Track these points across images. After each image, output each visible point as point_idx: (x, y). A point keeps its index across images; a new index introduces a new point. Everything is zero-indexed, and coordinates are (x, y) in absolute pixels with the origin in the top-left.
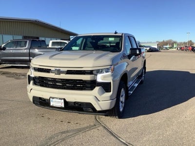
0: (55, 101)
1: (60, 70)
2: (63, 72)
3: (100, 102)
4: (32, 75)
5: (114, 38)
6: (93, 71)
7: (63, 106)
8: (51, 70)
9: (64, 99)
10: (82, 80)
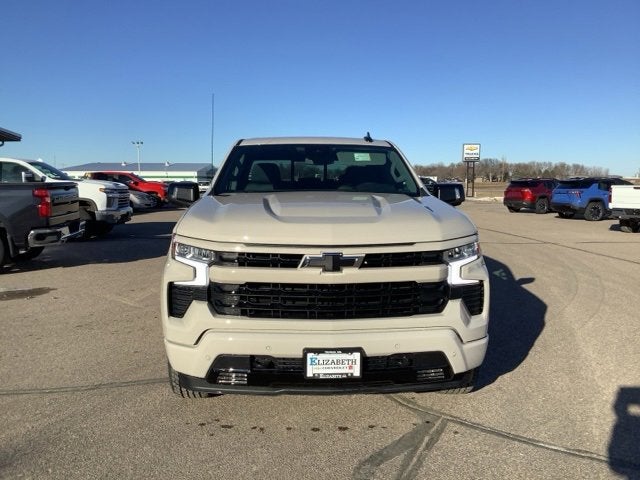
0: (326, 362)
1: (340, 255)
3: (466, 347)
4: (201, 281)
5: (368, 154)
6: (442, 252)
7: (356, 372)
8: (301, 256)
9: (359, 350)
10: (414, 282)
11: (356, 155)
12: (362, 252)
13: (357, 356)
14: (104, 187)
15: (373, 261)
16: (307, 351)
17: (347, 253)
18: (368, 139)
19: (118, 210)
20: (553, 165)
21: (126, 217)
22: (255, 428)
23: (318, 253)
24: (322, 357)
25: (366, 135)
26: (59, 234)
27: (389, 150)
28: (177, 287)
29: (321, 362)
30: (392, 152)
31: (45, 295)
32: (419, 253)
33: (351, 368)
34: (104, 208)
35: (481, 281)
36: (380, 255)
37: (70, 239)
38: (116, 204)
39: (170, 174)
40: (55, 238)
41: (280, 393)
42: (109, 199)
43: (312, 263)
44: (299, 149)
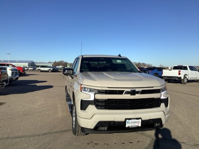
0: (132, 122)
1: (135, 90)
2: (138, 93)
3: (166, 116)
4: (92, 99)
5: (120, 61)
6: (160, 89)
7: (140, 125)
8: (124, 91)
9: (140, 118)
10: (154, 98)
11: (117, 61)
12: (141, 90)
13: (140, 120)
14: (11, 69)
15: (143, 92)
16: (126, 119)
17: (137, 90)
18: (120, 56)
19: (15, 76)
20: (137, 63)
21: (17, 78)
22: (105, 144)
23: (129, 90)
24: (130, 121)
25: (119, 55)
26: (3, 84)
27: (126, 59)
28: (83, 101)
29: (130, 122)
30: (127, 60)
31: (4, 105)
32: (155, 90)
33: (138, 124)
34: (11, 76)
35: (168, 98)
36: (145, 90)
37: (6, 86)
38: (14, 74)
39: (19, 64)
40: (2, 86)
41: (113, 133)
42: (12, 73)
43: (127, 93)
44: (101, 59)
